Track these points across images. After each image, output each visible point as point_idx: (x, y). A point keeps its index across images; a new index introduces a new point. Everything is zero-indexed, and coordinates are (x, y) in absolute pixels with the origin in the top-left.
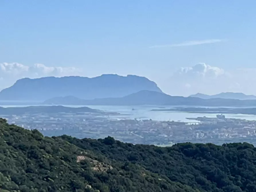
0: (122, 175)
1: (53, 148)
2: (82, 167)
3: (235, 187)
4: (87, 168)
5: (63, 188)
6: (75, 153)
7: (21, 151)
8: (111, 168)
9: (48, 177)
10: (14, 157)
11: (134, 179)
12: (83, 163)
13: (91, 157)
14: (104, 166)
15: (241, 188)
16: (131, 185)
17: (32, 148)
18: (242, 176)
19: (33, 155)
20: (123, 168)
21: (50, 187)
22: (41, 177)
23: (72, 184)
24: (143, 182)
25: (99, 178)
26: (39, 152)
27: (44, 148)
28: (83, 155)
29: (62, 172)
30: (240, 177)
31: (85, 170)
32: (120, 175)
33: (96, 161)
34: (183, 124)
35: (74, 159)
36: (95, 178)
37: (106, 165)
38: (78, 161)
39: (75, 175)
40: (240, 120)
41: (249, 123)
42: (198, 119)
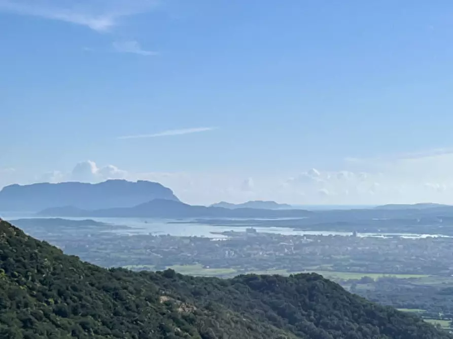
0: (208, 315)
1: (135, 289)
2: (168, 309)
3: (309, 323)
4: (174, 310)
5: (153, 331)
6: (157, 293)
7: (105, 293)
8: (195, 309)
9: (137, 320)
10: (100, 299)
11: (220, 320)
12: (167, 304)
13: (174, 298)
14: (187, 307)
15: (315, 324)
16: (218, 326)
17: (115, 289)
18: (315, 310)
19: (117, 296)
20: (207, 308)
21: (141, 331)
22: (130, 321)
23: (161, 327)
24: (229, 323)
25: (186, 320)
26: (123, 292)
27: (126, 288)
28: (165, 295)
29: (149, 314)
30: (313, 312)
31: (172, 311)
32: (205, 316)
33: (180, 301)
34: (208, 239)
35: (158, 299)
36: (183, 320)
37: (190, 306)
38: (161, 302)
39: (162, 317)
40: (274, 234)
41: (285, 238)
42: (225, 233)
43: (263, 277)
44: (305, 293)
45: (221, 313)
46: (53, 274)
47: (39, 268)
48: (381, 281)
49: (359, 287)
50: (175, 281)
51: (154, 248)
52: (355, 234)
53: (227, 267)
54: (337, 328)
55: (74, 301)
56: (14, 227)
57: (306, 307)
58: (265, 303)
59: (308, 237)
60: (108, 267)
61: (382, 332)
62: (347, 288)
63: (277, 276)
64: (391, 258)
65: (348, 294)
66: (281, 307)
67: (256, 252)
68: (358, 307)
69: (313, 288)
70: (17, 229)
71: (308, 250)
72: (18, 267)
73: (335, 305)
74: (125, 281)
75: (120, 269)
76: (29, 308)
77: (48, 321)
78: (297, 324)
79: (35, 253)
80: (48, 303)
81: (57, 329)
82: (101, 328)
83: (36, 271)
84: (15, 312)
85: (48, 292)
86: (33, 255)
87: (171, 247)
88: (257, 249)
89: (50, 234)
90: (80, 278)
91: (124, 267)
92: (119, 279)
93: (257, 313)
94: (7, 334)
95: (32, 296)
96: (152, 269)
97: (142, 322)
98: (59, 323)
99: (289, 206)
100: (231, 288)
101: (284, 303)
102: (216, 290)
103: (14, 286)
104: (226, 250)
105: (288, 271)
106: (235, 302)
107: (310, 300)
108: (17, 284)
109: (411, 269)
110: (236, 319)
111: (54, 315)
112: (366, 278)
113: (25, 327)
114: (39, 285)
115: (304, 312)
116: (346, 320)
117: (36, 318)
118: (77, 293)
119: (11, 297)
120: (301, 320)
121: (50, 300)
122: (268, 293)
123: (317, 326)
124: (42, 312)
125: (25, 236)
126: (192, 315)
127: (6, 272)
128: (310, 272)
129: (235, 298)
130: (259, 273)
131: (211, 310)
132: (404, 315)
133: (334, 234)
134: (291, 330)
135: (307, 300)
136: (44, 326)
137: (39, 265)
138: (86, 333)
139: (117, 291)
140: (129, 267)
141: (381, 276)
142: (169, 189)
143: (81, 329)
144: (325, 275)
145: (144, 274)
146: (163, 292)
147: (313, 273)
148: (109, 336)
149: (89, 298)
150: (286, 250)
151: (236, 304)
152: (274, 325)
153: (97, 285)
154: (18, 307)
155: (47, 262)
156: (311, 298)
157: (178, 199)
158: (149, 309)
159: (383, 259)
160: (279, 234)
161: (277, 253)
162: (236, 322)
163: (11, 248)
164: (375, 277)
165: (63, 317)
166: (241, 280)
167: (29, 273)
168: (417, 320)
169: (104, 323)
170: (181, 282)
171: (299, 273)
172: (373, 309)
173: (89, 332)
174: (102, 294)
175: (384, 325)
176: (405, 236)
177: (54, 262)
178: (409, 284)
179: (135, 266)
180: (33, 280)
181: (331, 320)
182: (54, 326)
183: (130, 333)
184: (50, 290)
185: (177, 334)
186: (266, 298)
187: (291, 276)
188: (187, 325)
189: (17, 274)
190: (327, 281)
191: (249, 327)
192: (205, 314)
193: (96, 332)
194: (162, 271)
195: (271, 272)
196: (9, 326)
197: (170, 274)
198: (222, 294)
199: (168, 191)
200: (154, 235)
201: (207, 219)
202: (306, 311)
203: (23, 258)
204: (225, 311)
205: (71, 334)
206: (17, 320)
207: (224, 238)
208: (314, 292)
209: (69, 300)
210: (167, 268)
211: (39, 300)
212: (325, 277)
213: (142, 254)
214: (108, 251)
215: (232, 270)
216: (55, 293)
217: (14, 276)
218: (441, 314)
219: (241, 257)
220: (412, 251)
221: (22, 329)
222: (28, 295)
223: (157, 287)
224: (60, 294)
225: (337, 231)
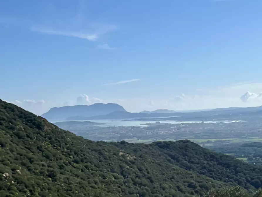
0: (141, 160)
1: (108, 150)
2: (123, 158)
3: (185, 162)
4: (126, 158)
5: (117, 168)
6: (118, 151)
8: (135, 157)
10: (93, 155)
11: (146, 162)
12: (123, 156)
13: (125, 153)
14: (131, 157)
16: (145, 165)
17: (100, 150)
19: (100, 153)
20: (140, 157)
21: (111, 168)
22: (106, 164)
23: (120, 166)
24: (150, 163)
26: (103, 152)
27: (104, 150)
28: (121, 152)
29: (115, 161)
30: (187, 157)
33: (128, 154)
34: (139, 127)
35: (118, 154)
36: (130, 163)
37: (132, 156)
38: (120, 155)
39: (120, 162)
40: (168, 124)
41: (173, 125)
42: (146, 124)
43: (164, 142)
44: (183, 148)
45: (146, 159)
46: (72, 145)
47: (66, 142)
48: (215, 142)
49: (206, 145)
50: (125, 146)
51: (115, 132)
52: (203, 122)
53: (148, 139)
54: (198, 164)
55: (82, 156)
56: (54, 125)
57: (184, 155)
58: (166, 154)
59: (183, 124)
60: (96, 141)
61: (218, 164)
62: (201, 145)
63: (170, 142)
64: (219, 132)
65: (202, 148)
66: (173, 155)
67: (160, 132)
68: (207, 154)
69: (186, 146)
70: (55, 126)
71: (183, 130)
72: (56, 142)
73: (196, 154)
74: (104, 147)
75: (101, 141)
76: (62, 160)
77: (71, 166)
78: (180, 162)
79: (64, 136)
80: (70, 158)
81: (74, 169)
82: (94, 167)
83: (64, 144)
84: (56, 162)
85: (70, 153)
86: (63, 137)
87: (124, 131)
88: (160, 131)
89: (71, 128)
90: (84, 146)
91: (103, 141)
92: (101, 146)
93: (162, 158)
94: (52, 172)
95: (63, 155)
96: (115, 141)
97: (112, 164)
98: (75, 166)
99: (174, 111)
100: (151, 148)
101: (174, 153)
102: (144, 149)
103: (55, 151)
104: (147, 131)
105: (175, 140)
106: (152, 154)
107: (186, 152)
108: (56, 150)
109: (229, 136)
110: (153, 161)
111: (73, 163)
112: (209, 141)
113: (60, 168)
114: (66, 150)
115: (183, 157)
116: (201, 159)
117: (65, 164)
118: (83, 153)
119: (54, 156)
120: (182, 161)
121: (71, 156)
122: (166, 149)
123: (189, 163)
124: (67, 162)
125: (58, 128)
126: (134, 160)
127: (51, 145)
128: (185, 139)
129: (152, 152)
130: (162, 141)
131: (142, 158)
132: (227, 156)
133: (194, 122)
134: (177, 165)
135: (184, 152)
136: (69, 168)
137: (66, 141)
138: (88, 170)
139: (100, 151)
140: (105, 141)
141: (215, 140)
142: (121, 106)
143: (85, 168)
144: (192, 140)
145: (112, 143)
146: (121, 151)
147: (186, 140)
148: (97, 171)
149: (88, 155)
150: (173, 130)
151: (153, 155)
152: (170, 163)
153: (91, 149)
154: (57, 160)
155: (69, 139)
156: (186, 150)
157: (125, 110)
158: (114, 158)
159: (216, 132)
160: (170, 124)
161: (170, 132)
162: (153, 163)
163: (53, 134)
164: (213, 140)
165: (77, 163)
166: (155, 144)
167: (62, 145)
168: (233, 158)
169: (95, 166)
170: (128, 146)
171: (180, 140)
172: (213, 154)
173: (89, 169)
174: (94, 153)
175: (219, 161)
176: (225, 122)
177: (72, 139)
178: (228, 143)
179: (108, 140)
180: (63, 148)
181: (195, 160)
182: (73, 168)
183: (107, 169)
184: (71, 152)
185: (128, 169)
186: (166, 151)
187: (176, 141)
188: (132, 165)
189: (56, 145)
190: (192, 143)
191: (159, 165)
192: (140, 160)
193: (92, 170)
194: (120, 141)
195: (167, 140)
196: (54, 168)
197: (123, 143)
198: (146, 150)
199: (121, 107)
200: (116, 126)
201: (139, 118)
202: (183, 156)
203: (59, 138)
204: (148, 158)
205: (81, 171)
206: (57, 166)
207: (146, 126)
208: (186, 148)
209: (79, 156)
210: (122, 140)
211: (66, 157)
212: (192, 141)
213: (111, 135)
214: (96, 134)
215: (150, 140)
216: (73, 153)
217: (54, 146)
218: (243, 155)
219: (154, 134)
220: (229, 128)
221: (59, 170)
222: (61, 155)
223: (118, 149)
224: (75, 153)
225: (195, 121)
